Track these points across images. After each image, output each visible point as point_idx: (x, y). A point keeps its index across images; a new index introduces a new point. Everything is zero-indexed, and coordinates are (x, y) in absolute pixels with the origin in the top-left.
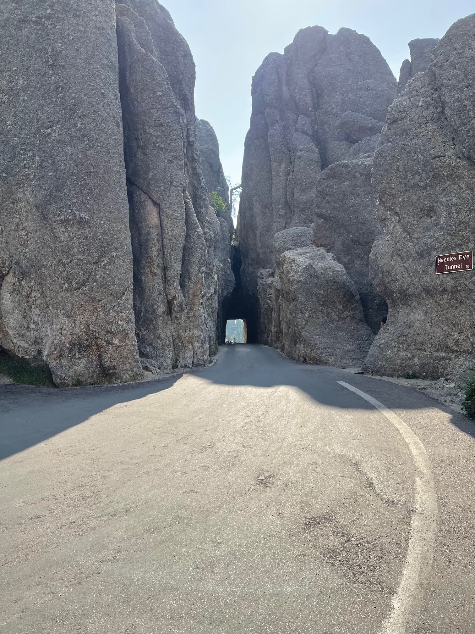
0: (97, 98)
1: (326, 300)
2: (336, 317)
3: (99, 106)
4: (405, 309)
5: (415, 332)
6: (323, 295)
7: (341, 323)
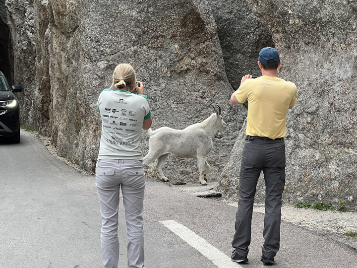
1: (144, 32)
2: (166, 70)
4: (313, 55)
5: (332, 104)
6: (138, 21)
7: (175, 82)
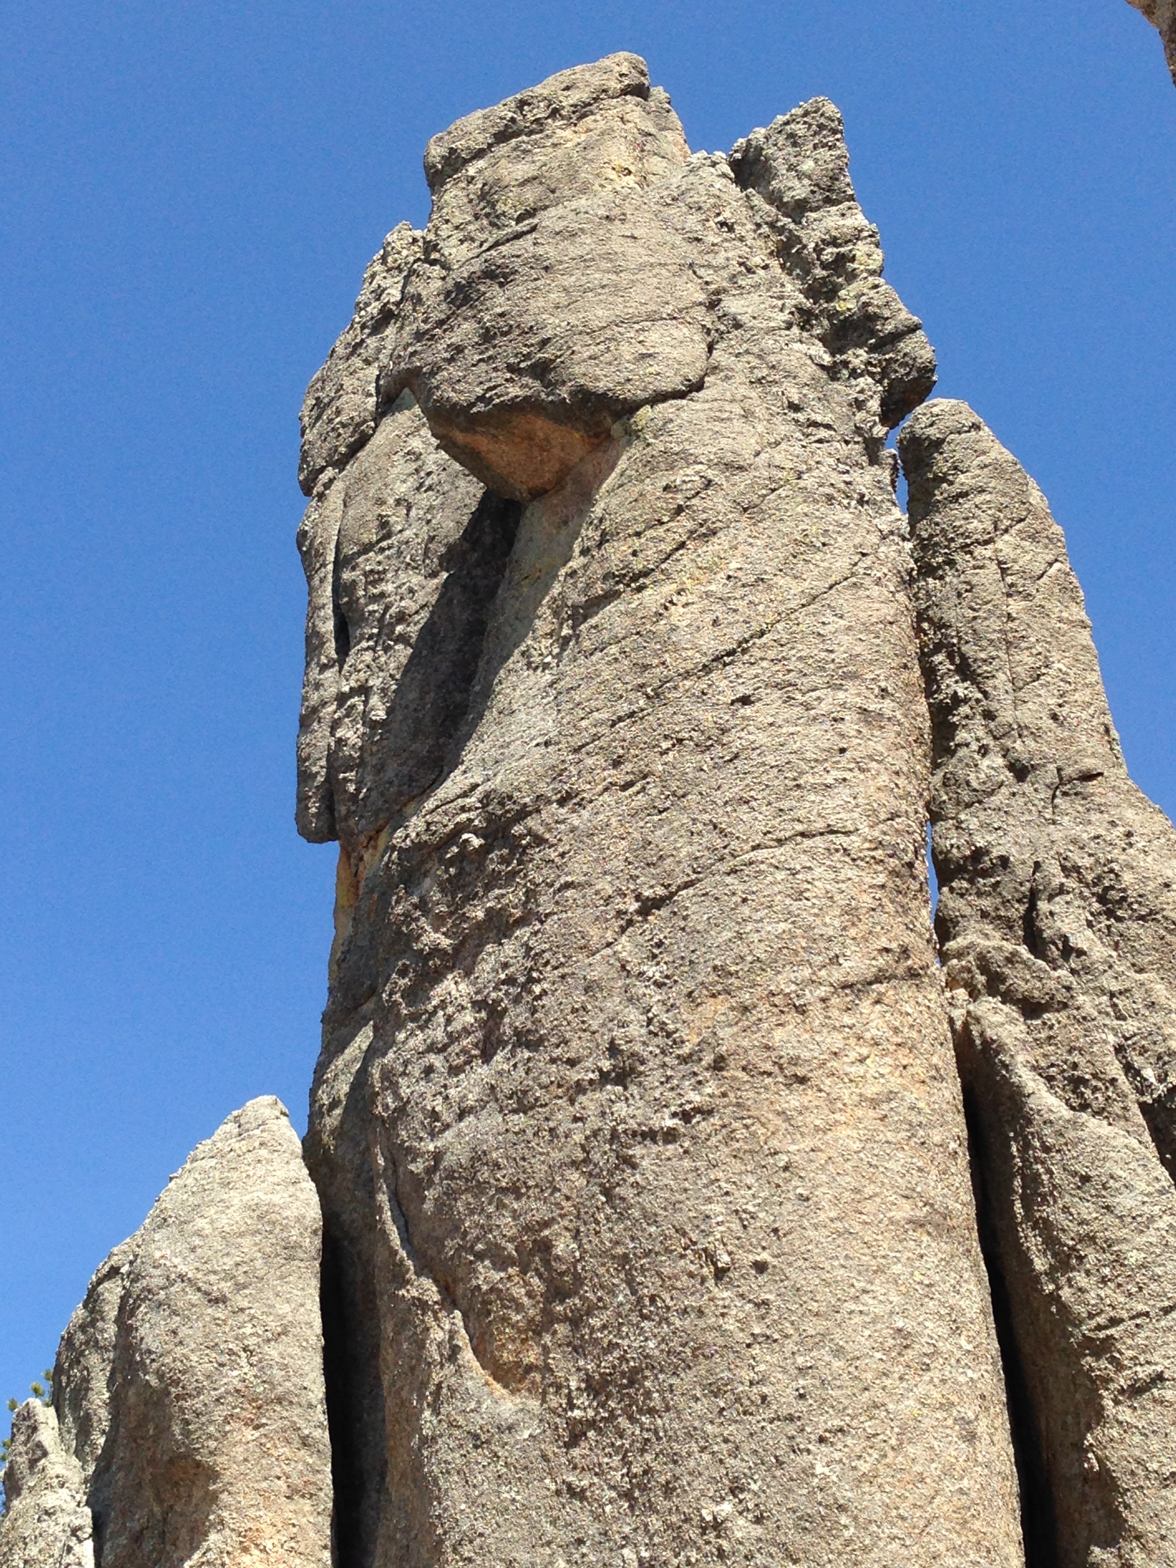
0: (879, 1355)
3: (888, 1382)
